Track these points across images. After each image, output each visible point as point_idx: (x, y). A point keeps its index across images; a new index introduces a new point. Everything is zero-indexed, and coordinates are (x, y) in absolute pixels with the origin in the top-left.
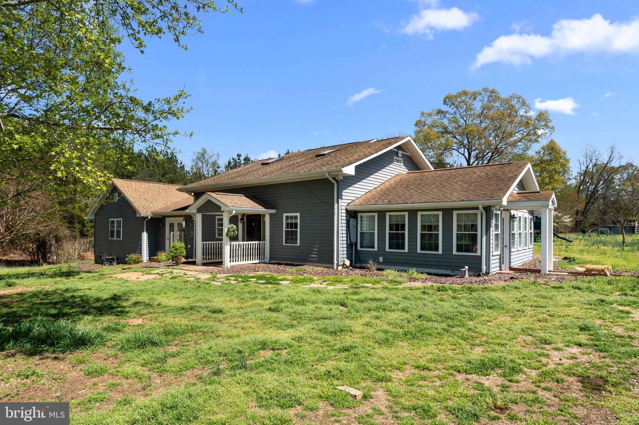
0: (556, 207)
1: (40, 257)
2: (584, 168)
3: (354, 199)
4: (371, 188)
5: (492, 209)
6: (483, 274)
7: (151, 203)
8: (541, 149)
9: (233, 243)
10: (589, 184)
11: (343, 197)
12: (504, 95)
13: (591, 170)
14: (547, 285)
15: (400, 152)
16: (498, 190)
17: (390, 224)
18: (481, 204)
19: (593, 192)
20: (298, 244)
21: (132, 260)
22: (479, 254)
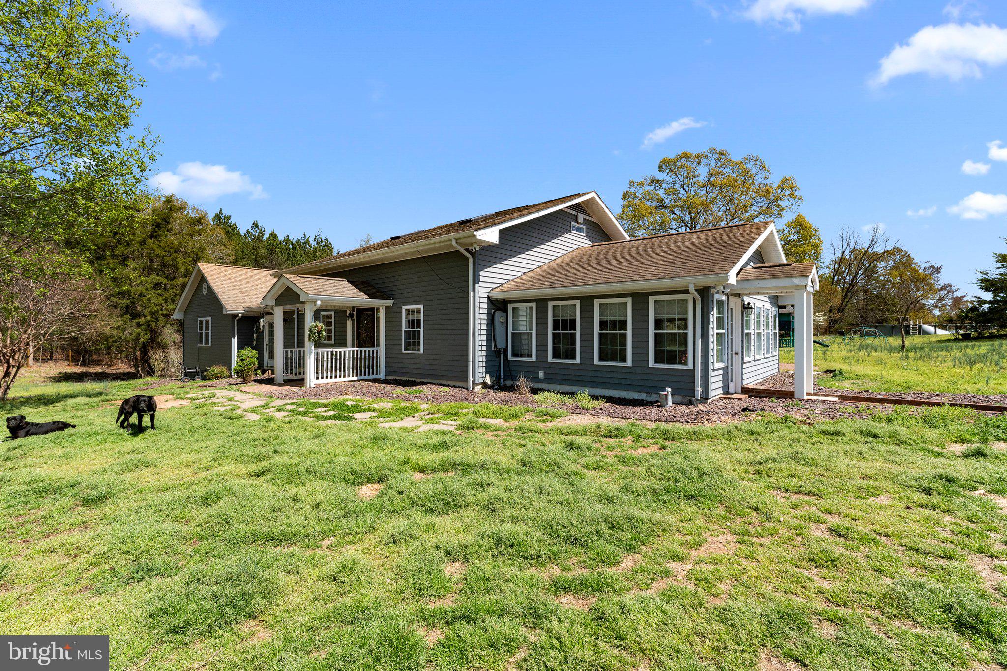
0: (818, 289)
1: (140, 369)
2: (839, 254)
3: (503, 282)
4: (533, 267)
5: (712, 291)
6: (697, 400)
7: (248, 295)
8: (785, 227)
9: (320, 350)
10: (845, 274)
11: (482, 279)
12: (736, 157)
13: (848, 257)
14: (809, 424)
15: (581, 217)
16: (722, 260)
17: (554, 320)
18: (692, 282)
19: (850, 284)
20: (422, 352)
21: (212, 375)
22: (690, 366)
